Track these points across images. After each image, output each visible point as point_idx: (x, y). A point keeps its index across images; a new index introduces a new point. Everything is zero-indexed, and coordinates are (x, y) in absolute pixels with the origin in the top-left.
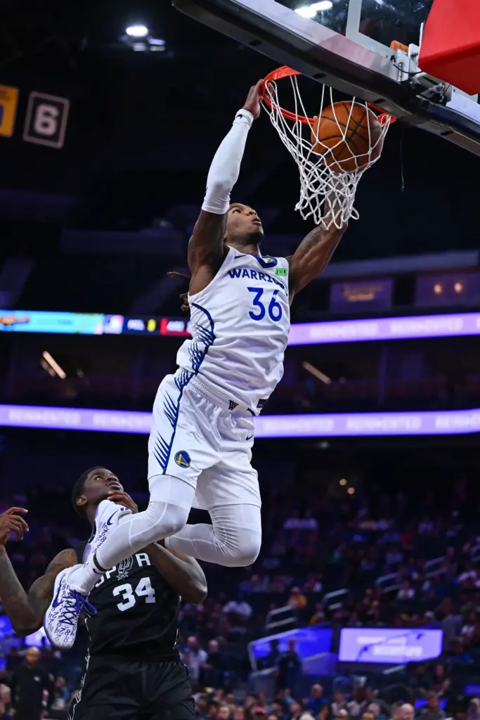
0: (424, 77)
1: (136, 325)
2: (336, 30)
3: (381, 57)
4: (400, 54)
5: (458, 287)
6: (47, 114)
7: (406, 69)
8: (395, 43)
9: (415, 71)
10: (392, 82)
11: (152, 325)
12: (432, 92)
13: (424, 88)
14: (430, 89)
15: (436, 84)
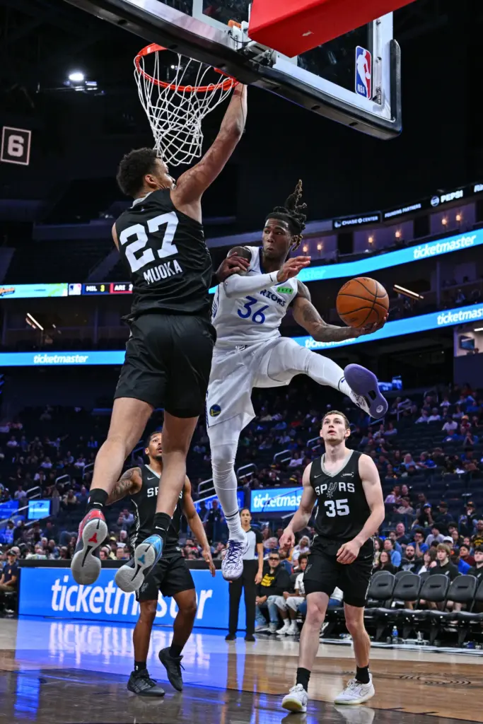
0: (255, 46)
1: (91, 289)
2: (184, 11)
3: (221, 32)
4: (235, 29)
5: (319, 247)
6: (16, 142)
7: (240, 40)
8: (231, 21)
9: (247, 41)
10: (231, 51)
11: (103, 288)
12: (261, 57)
13: (254, 54)
14: (260, 55)
15: (264, 51)
